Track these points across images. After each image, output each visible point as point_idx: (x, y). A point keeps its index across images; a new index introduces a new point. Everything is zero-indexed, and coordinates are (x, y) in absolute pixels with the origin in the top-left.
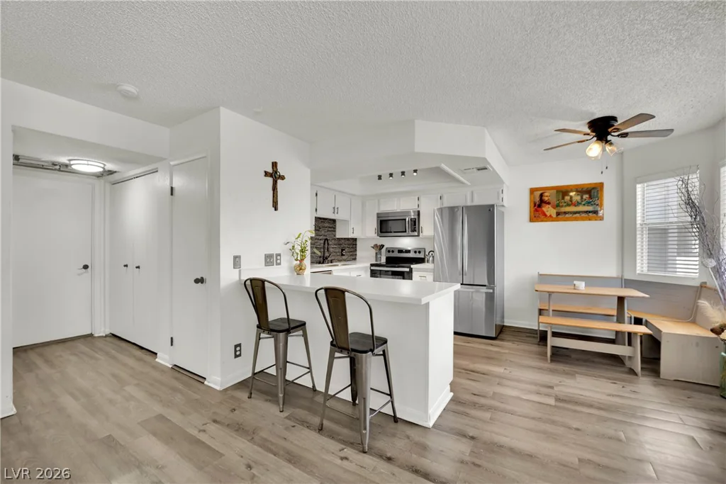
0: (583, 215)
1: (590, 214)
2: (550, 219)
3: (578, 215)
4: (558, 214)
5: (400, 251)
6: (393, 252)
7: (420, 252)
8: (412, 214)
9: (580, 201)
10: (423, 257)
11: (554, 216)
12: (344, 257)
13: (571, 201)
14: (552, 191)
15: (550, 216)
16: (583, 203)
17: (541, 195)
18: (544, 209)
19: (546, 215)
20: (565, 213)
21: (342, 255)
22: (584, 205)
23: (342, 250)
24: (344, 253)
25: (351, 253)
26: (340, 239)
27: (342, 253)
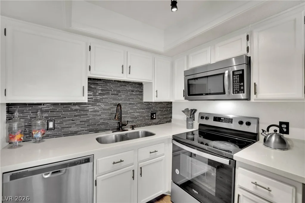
5: (217, 119)
6: (207, 118)
7: (248, 124)
8: (234, 63)
10: (255, 131)
12: (154, 121)
21: (152, 118)
23: (152, 114)
24: (154, 117)
25: (165, 116)
26: (149, 103)
27: (151, 116)
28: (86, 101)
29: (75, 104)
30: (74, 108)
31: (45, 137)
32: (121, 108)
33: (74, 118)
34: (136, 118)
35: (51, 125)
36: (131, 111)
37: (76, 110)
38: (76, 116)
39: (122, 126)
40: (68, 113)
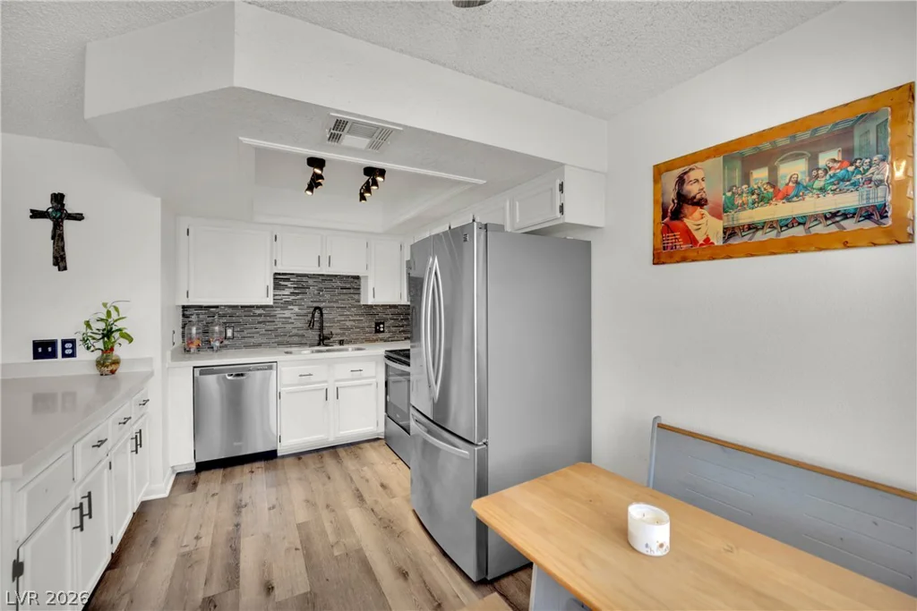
0: (820, 229)
1: (845, 223)
2: (708, 251)
3: (798, 231)
4: (730, 233)
9: (804, 179)
11: (718, 240)
12: (381, 335)
13: (773, 183)
14: (709, 163)
15: (707, 240)
16: (818, 184)
17: (681, 181)
18: (689, 223)
19: (693, 241)
20: (753, 227)
21: (378, 331)
22: (822, 190)
23: (377, 324)
24: (382, 329)
25: (402, 329)
26: (371, 307)
27: (376, 328)
28: (271, 303)
29: (258, 307)
30: (258, 312)
31: (223, 347)
32: (322, 314)
33: (257, 326)
34: (348, 329)
35: (229, 333)
36: (340, 318)
37: (260, 315)
38: (259, 323)
39: (323, 340)
40: (250, 319)
